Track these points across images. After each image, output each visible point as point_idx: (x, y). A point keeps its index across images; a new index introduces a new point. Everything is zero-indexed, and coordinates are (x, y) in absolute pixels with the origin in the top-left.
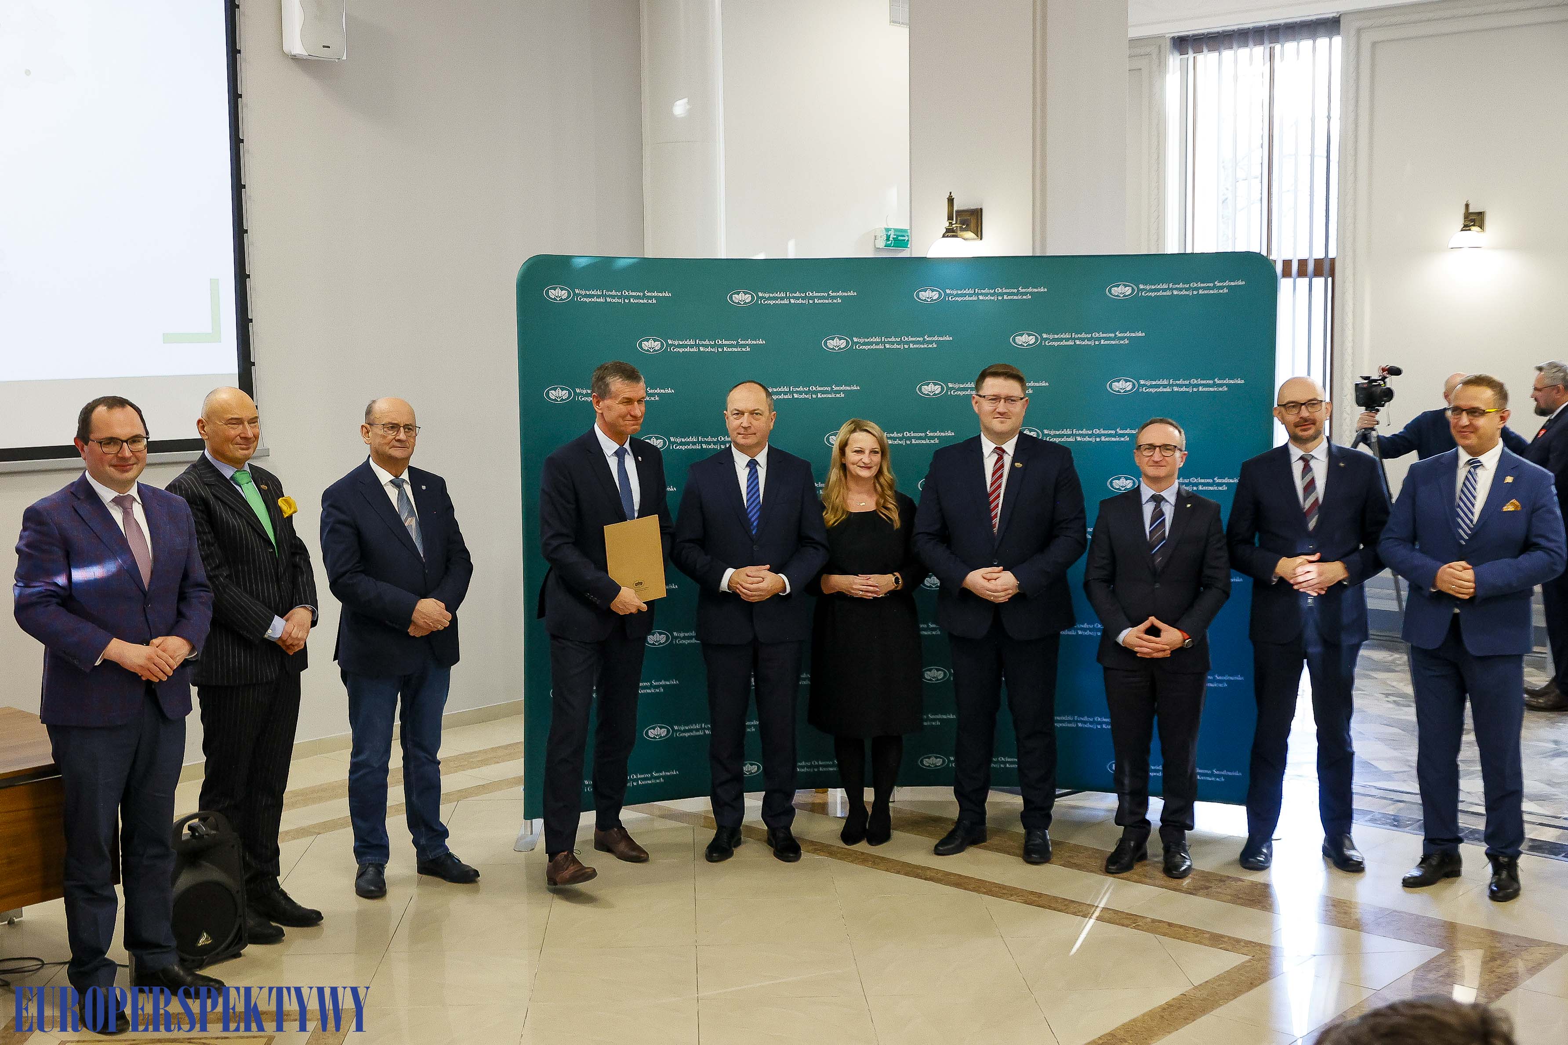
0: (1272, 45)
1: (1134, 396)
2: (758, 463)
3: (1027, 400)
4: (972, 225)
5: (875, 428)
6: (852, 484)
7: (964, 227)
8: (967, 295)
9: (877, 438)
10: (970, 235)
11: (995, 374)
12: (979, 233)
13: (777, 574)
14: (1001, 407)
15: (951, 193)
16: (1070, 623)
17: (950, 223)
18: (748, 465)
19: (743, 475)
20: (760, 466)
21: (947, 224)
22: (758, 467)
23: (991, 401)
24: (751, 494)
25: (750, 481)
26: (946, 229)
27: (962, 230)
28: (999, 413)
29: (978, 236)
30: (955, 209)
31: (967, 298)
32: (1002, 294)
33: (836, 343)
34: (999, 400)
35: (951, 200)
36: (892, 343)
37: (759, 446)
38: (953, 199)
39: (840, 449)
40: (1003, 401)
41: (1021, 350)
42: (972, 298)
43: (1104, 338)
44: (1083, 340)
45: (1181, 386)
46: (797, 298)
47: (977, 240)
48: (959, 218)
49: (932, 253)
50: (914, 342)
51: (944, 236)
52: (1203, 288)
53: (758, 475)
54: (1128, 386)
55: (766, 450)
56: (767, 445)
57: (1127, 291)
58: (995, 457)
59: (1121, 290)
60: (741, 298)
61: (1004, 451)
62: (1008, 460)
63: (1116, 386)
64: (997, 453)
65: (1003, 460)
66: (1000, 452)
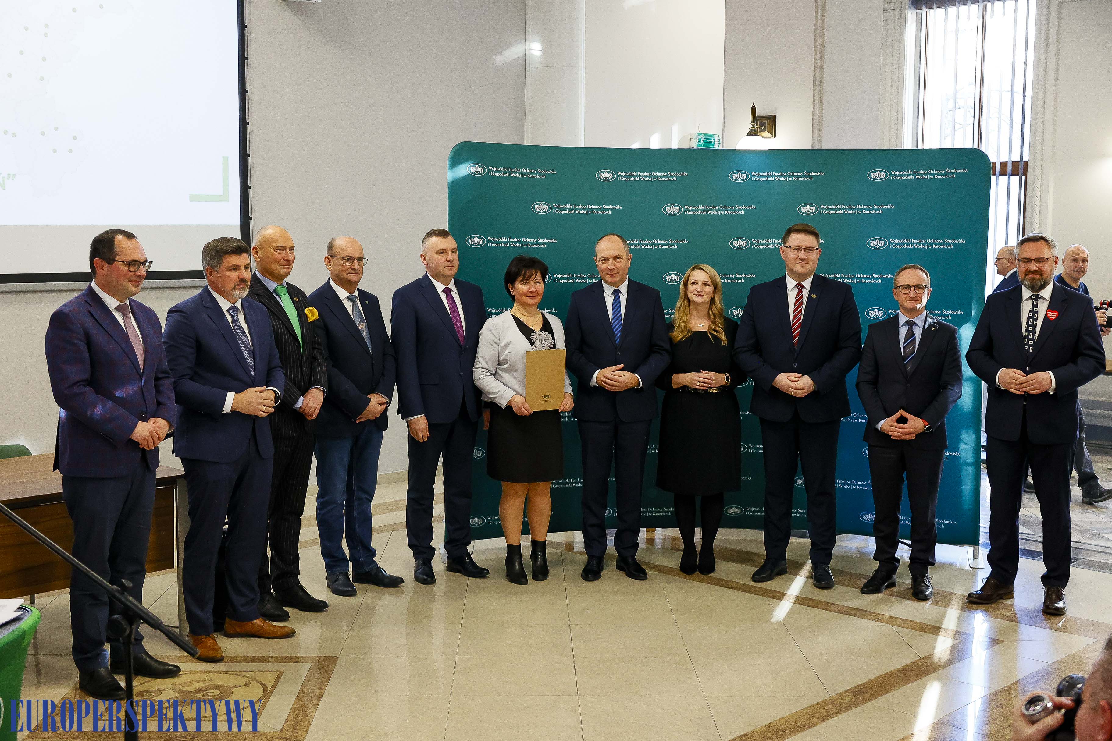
0: (985, 3)
1: (887, 251)
2: (620, 292)
3: (820, 250)
4: (769, 127)
5: (709, 268)
6: (692, 309)
7: (762, 128)
8: (766, 177)
9: (709, 275)
10: (766, 134)
11: (798, 231)
12: (773, 133)
13: (632, 373)
14: (802, 254)
15: (754, 104)
16: (847, 413)
17: (752, 125)
18: (613, 294)
19: (609, 301)
20: (622, 294)
21: (750, 126)
22: (620, 295)
23: (795, 251)
24: (615, 314)
25: (615, 305)
26: (750, 130)
27: (762, 131)
28: (801, 259)
29: (772, 135)
30: (756, 116)
31: (767, 179)
32: (792, 177)
33: (672, 209)
34: (800, 250)
35: (754, 109)
36: (713, 210)
37: (622, 281)
38: (756, 107)
40: (803, 250)
41: (804, 216)
42: (770, 179)
43: (866, 209)
44: (850, 210)
45: (920, 244)
46: (645, 177)
47: (772, 138)
48: (759, 122)
49: (740, 146)
50: (727, 210)
51: (748, 134)
52: (937, 174)
53: (620, 301)
54: (881, 243)
55: (626, 282)
56: (628, 278)
57: (883, 175)
58: (796, 291)
59: (878, 175)
60: (606, 176)
61: (803, 286)
62: (806, 293)
63: (873, 244)
64: (798, 288)
65: (803, 293)
66: (800, 287)
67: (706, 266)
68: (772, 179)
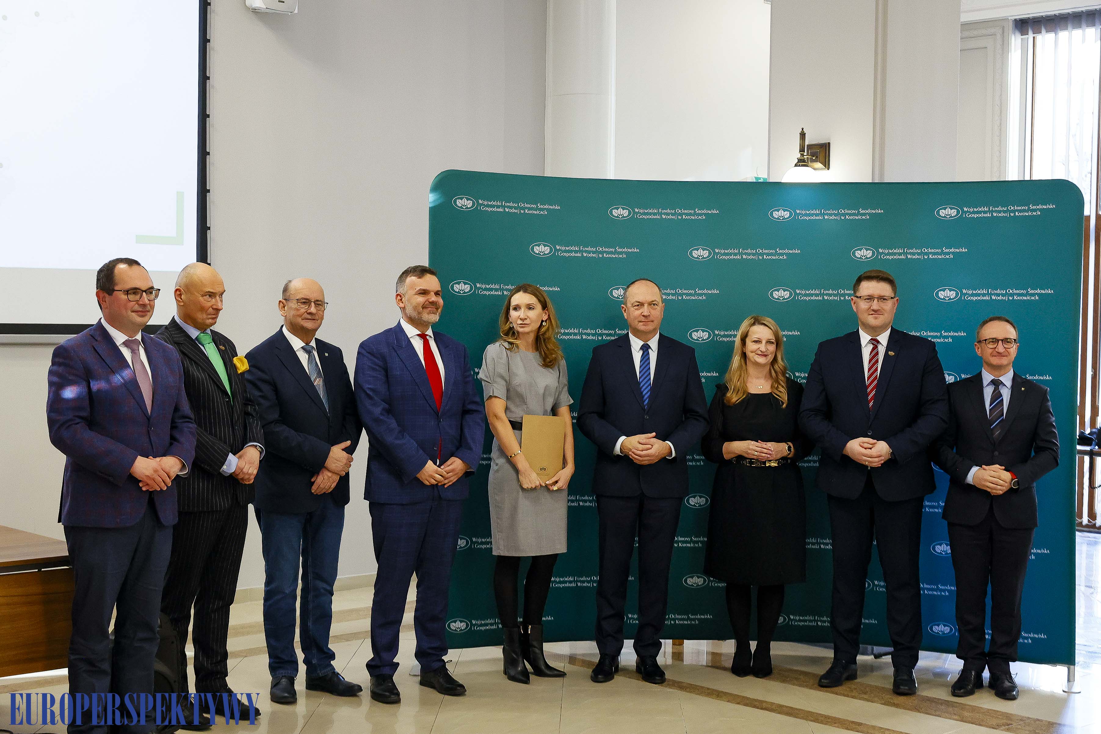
1: (959, 303)
2: (650, 347)
3: (896, 299)
4: (821, 157)
7: (814, 158)
8: (814, 215)
10: (818, 165)
11: (869, 278)
12: (826, 164)
13: (664, 441)
14: (874, 305)
15: (803, 129)
17: (801, 154)
18: (641, 348)
19: (637, 356)
20: (652, 350)
21: (799, 156)
22: (650, 351)
23: (867, 300)
24: (643, 373)
25: (643, 361)
26: (798, 159)
27: (813, 161)
28: (873, 310)
29: (825, 166)
30: (807, 143)
31: (814, 218)
32: (844, 215)
33: (701, 253)
34: (872, 300)
35: (803, 135)
36: (748, 254)
37: (651, 334)
38: (805, 133)
39: (741, 340)
40: (875, 300)
41: (859, 262)
42: (818, 218)
43: (932, 253)
44: (914, 254)
45: (998, 295)
46: (668, 214)
47: (824, 169)
48: (809, 151)
49: (786, 179)
50: (767, 254)
51: (796, 165)
52: (1019, 211)
53: (649, 357)
54: (952, 294)
55: (657, 337)
56: (659, 332)
57: (953, 212)
58: (871, 347)
59: (948, 212)
60: (620, 212)
61: (878, 342)
62: (882, 350)
63: (942, 295)
64: (873, 344)
65: (878, 349)
66: (875, 343)
68: (820, 218)
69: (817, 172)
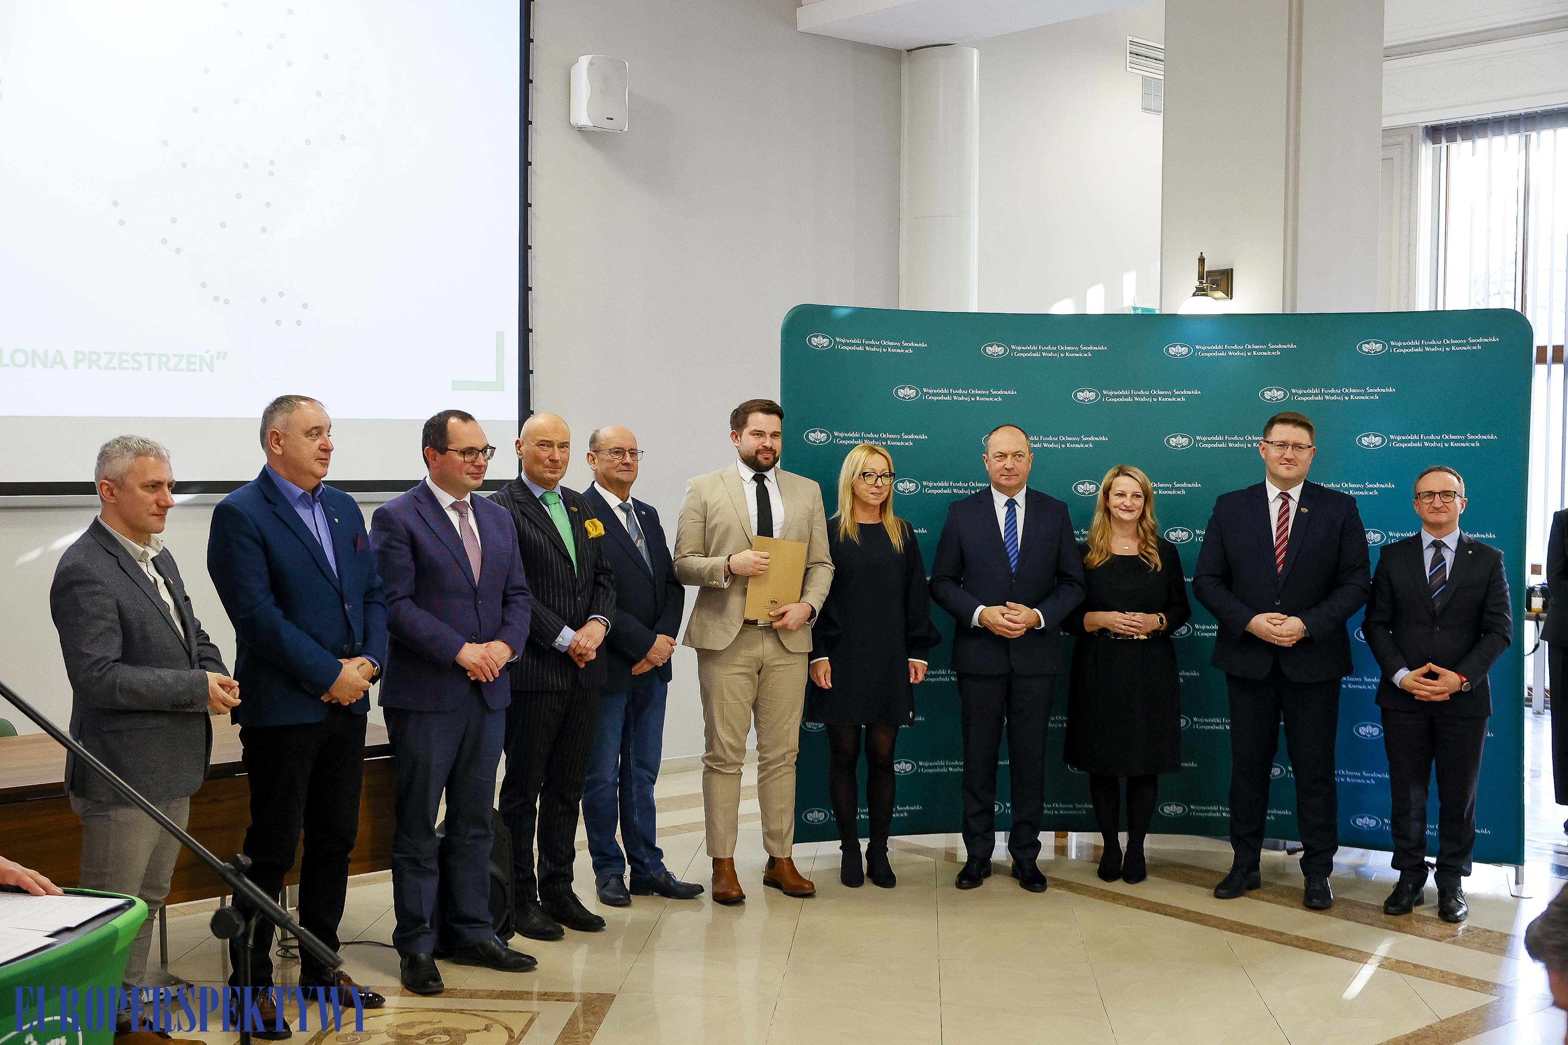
0: (1525, 133)
1: (1385, 452)
2: (1016, 503)
3: (1314, 448)
4: (1223, 284)
5: (1140, 474)
6: (1116, 528)
7: (1214, 286)
8: (1214, 351)
9: (1138, 482)
10: (1220, 294)
11: (1284, 422)
12: (1229, 294)
13: (1032, 609)
14: (1290, 453)
15: (1202, 253)
17: (1200, 282)
18: (1006, 505)
19: (1001, 513)
20: (1019, 506)
21: (1197, 284)
22: (1016, 507)
23: (1278, 447)
25: (1007, 520)
26: (1196, 288)
27: (1212, 290)
28: (1285, 460)
29: (1228, 296)
30: (1206, 270)
31: (1216, 354)
32: (1251, 350)
33: (1086, 395)
34: (1286, 447)
35: (1202, 261)
37: (1019, 487)
38: (1205, 258)
39: (1104, 493)
40: (1290, 447)
41: (1269, 404)
42: (1221, 354)
43: (1354, 394)
44: (1333, 395)
45: (1432, 441)
46: (1049, 351)
47: (1227, 298)
48: (1209, 278)
49: (1182, 310)
50: (1162, 396)
51: (1194, 295)
52: (1456, 345)
53: (1016, 514)
54: (1377, 440)
55: (1024, 490)
56: (1025, 486)
57: (1378, 347)
58: (1280, 502)
59: (1372, 347)
60: (995, 350)
61: (1289, 496)
62: (1293, 506)
63: (1365, 441)
64: (1282, 498)
65: (1288, 505)
66: (1286, 497)
67: (1136, 469)
68: (1223, 354)
69: (1218, 302)
